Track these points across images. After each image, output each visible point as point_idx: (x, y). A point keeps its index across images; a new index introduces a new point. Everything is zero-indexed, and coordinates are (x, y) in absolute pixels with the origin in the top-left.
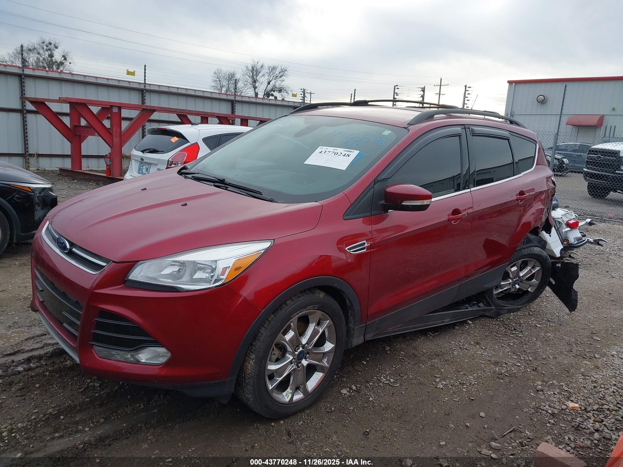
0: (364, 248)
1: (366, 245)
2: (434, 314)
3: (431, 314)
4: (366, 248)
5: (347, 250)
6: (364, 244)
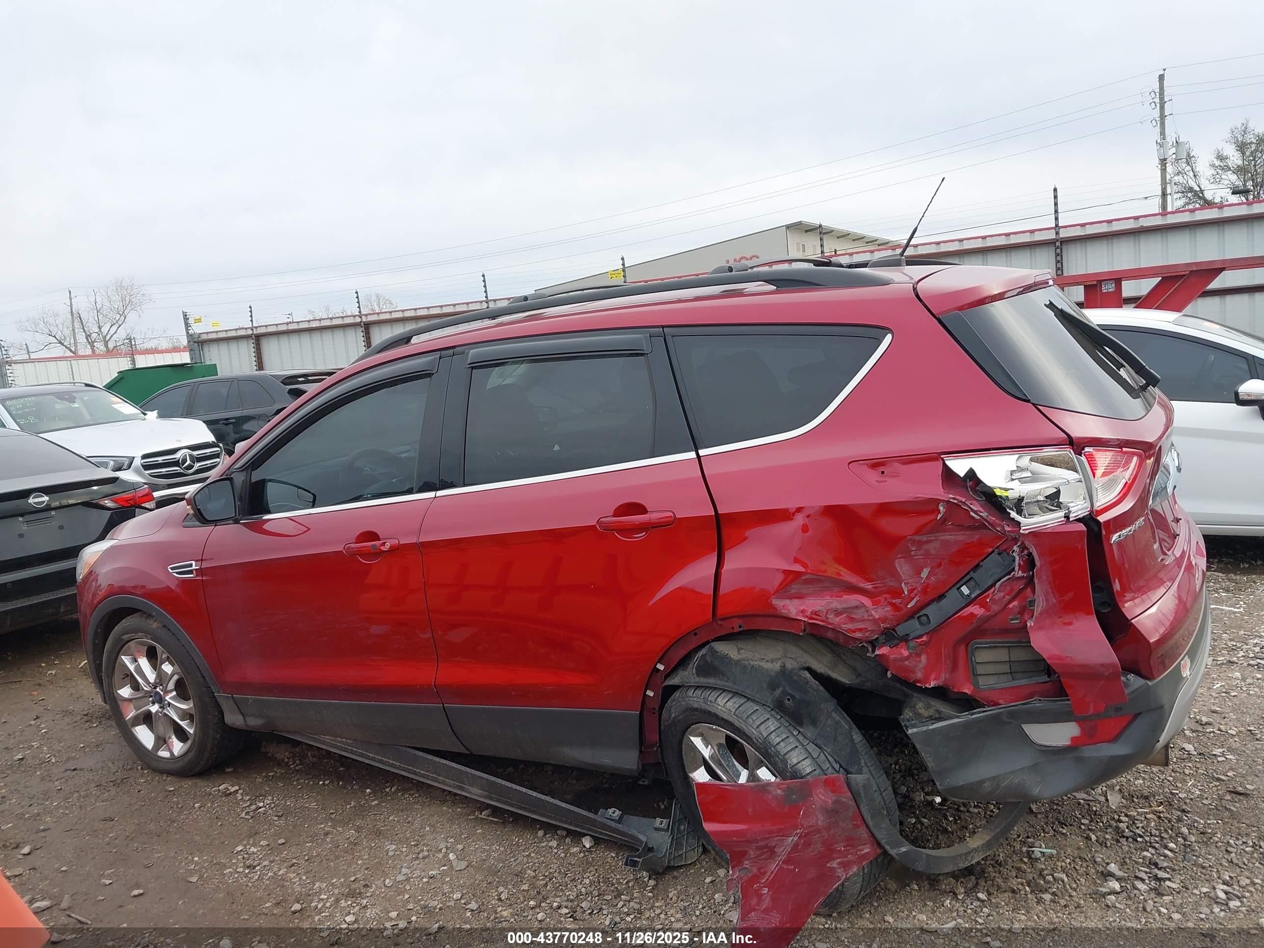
0: (191, 572)
1: (194, 567)
2: (430, 757)
3: (421, 754)
4: (194, 571)
5: (170, 570)
6: (191, 565)
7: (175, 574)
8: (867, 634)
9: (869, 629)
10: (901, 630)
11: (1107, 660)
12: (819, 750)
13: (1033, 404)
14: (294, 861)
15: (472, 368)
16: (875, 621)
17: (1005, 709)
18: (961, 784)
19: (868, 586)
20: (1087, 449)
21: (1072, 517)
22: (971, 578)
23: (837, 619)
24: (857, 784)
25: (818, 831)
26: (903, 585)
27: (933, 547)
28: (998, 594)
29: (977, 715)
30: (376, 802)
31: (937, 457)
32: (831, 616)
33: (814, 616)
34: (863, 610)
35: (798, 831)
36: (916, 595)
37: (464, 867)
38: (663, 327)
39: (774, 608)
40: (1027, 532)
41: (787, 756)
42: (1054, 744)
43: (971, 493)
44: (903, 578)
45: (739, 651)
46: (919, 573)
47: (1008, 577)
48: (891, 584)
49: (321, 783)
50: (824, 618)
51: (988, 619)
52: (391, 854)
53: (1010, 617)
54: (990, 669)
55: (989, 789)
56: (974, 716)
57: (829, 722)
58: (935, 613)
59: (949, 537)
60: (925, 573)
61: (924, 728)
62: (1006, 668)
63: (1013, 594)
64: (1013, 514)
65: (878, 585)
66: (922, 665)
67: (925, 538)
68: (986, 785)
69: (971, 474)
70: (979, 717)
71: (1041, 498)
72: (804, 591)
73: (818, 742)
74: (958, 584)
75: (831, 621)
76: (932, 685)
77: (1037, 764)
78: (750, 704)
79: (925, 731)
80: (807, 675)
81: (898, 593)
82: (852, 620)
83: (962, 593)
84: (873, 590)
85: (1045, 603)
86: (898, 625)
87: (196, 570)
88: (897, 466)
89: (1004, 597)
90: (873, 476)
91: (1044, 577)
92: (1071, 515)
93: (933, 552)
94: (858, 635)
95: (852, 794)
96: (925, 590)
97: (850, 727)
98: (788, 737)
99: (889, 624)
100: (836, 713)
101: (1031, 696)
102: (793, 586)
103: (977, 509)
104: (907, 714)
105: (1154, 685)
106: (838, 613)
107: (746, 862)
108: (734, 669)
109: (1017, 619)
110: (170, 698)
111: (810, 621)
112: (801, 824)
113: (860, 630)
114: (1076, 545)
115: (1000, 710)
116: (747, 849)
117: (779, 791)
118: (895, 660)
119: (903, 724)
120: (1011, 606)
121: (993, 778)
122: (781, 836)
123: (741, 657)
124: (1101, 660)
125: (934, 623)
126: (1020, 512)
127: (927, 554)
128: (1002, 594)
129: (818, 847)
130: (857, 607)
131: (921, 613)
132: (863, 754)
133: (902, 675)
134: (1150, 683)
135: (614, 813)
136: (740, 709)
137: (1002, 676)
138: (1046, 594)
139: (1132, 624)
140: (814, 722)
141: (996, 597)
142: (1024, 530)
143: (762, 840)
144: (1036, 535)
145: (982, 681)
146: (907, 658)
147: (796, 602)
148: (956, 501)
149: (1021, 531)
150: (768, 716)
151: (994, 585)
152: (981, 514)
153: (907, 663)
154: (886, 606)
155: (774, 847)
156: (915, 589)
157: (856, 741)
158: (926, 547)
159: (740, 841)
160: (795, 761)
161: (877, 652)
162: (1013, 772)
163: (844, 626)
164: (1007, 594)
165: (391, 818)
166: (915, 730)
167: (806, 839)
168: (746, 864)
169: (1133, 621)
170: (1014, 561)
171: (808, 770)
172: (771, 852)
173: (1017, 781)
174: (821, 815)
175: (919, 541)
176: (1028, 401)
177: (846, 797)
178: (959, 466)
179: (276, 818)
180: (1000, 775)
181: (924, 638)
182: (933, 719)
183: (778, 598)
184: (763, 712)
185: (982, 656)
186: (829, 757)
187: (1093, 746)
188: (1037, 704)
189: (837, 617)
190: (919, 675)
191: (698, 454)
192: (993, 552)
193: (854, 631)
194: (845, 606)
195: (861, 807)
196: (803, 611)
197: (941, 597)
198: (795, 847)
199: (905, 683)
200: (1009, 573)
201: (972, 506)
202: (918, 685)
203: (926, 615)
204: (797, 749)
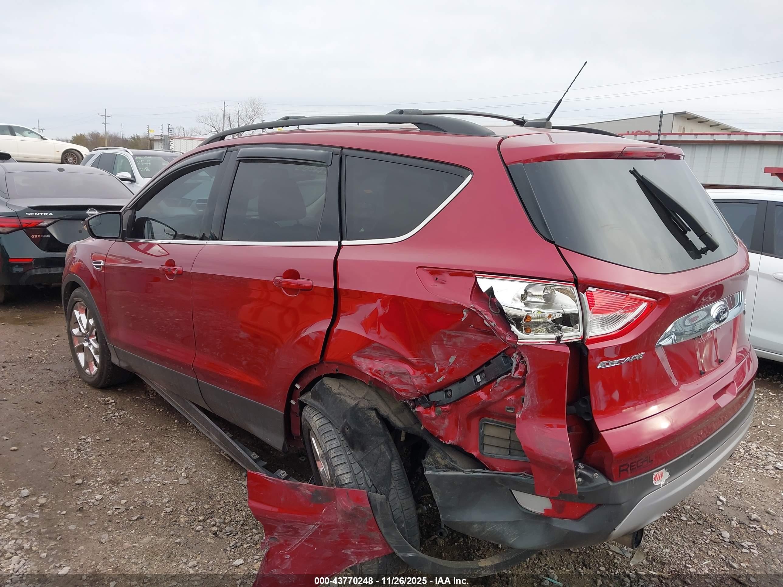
0: (100, 267)
1: (102, 264)
4: (102, 267)
5: (93, 263)
6: (100, 263)
7: (94, 267)
8: (409, 395)
9: (410, 391)
10: (434, 397)
11: (565, 459)
12: (361, 469)
13: (556, 245)
14: (103, 453)
15: (240, 161)
16: (415, 387)
17: (498, 475)
18: (457, 520)
19: (414, 360)
20: (590, 289)
21: (563, 340)
22: (483, 371)
23: (391, 380)
24: (375, 501)
25: (336, 526)
26: (436, 364)
27: (459, 341)
28: (498, 385)
29: (479, 473)
30: (175, 429)
31: (471, 274)
32: (387, 376)
33: (377, 374)
34: (408, 376)
35: (319, 523)
36: (444, 374)
37: (185, 483)
38: (342, 148)
39: (353, 361)
40: (522, 344)
41: (336, 468)
42: (533, 510)
43: (490, 306)
44: (436, 359)
45: (339, 387)
46: (448, 358)
47: (506, 376)
48: (428, 362)
49: (157, 410)
50: (382, 377)
51: (490, 404)
52: (155, 463)
53: (507, 407)
54: (494, 442)
55: (477, 530)
56: (474, 474)
57: (376, 451)
58: (456, 390)
59: (471, 336)
60: (452, 359)
61: (437, 473)
62: (506, 444)
63: (510, 390)
64: (514, 328)
65: (421, 361)
66: (444, 426)
67: (453, 333)
68: (475, 526)
69: (491, 291)
70: (477, 476)
71: (549, 320)
72: (373, 354)
73: (362, 463)
74: (474, 373)
75: (386, 379)
76: (449, 443)
77: (518, 521)
78: (330, 425)
79: (437, 475)
80: (373, 414)
81: (431, 369)
82: (401, 382)
83: (475, 380)
84: (417, 364)
85: (530, 403)
86: (431, 393)
87: (102, 266)
88: (446, 276)
89: (503, 390)
90: (429, 280)
91: (532, 383)
92: (562, 339)
93: (459, 344)
94: (403, 394)
95: (371, 506)
96: (451, 371)
97: (392, 459)
98: (342, 454)
99: (424, 391)
100: (384, 446)
101: (521, 470)
102: (367, 350)
103: (489, 319)
104: (429, 459)
105: (614, 486)
106: (392, 375)
107: (276, 534)
108: (329, 399)
109: (512, 409)
110: (92, 340)
111: (373, 377)
112: (322, 518)
113: (404, 390)
114: (560, 363)
115: (494, 475)
116: (276, 525)
117: (308, 492)
118: (426, 418)
119: (424, 466)
120: (508, 398)
121: (481, 523)
122: (303, 523)
123: (339, 391)
124: (560, 457)
125: (454, 397)
126: (519, 328)
127: (455, 345)
128: (502, 388)
129: (334, 536)
130: (404, 374)
131: (448, 389)
132: (396, 479)
133: (430, 430)
134: (611, 483)
135: (283, 474)
136: (322, 427)
137: (502, 450)
138: (532, 396)
139: (601, 435)
140: (363, 449)
141: (497, 389)
142: (519, 342)
143: (290, 522)
144: (529, 348)
145: (486, 449)
146: (434, 419)
147: (368, 361)
148: (475, 310)
149: (518, 343)
150: (336, 437)
151: (495, 379)
152: (492, 323)
153: (433, 422)
154: (424, 377)
155: (298, 529)
156: (444, 369)
157: (393, 469)
158: (454, 340)
159: (270, 519)
160: (339, 472)
161: (416, 409)
162: (496, 523)
163: (395, 385)
164: (505, 389)
165: (174, 441)
166: (430, 472)
167: (326, 529)
168: (276, 535)
169: (602, 433)
170: (512, 365)
171: (347, 481)
172: (296, 532)
173: (498, 530)
174: (340, 516)
175: (449, 335)
176: (553, 242)
177: (366, 507)
178: (484, 284)
179: (117, 424)
180: (486, 522)
181: (447, 407)
182: (448, 468)
183: (358, 356)
184: (334, 433)
185: (490, 431)
186: (367, 476)
187: (561, 520)
188: (523, 478)
189: (392, 378)
190: (441, 433)
191: (340, 243)
192: (499, 354)
193: (401, 390)
194: (397, 371)
195: (376, 517)
196: (371, 369)
197: (463, 380)
198: (315, 533)
199: (432, 435)
200: (507, 373)
201: (486, 316)
202: (441, 440)
203: (450, 390)
204: (344, 465)
